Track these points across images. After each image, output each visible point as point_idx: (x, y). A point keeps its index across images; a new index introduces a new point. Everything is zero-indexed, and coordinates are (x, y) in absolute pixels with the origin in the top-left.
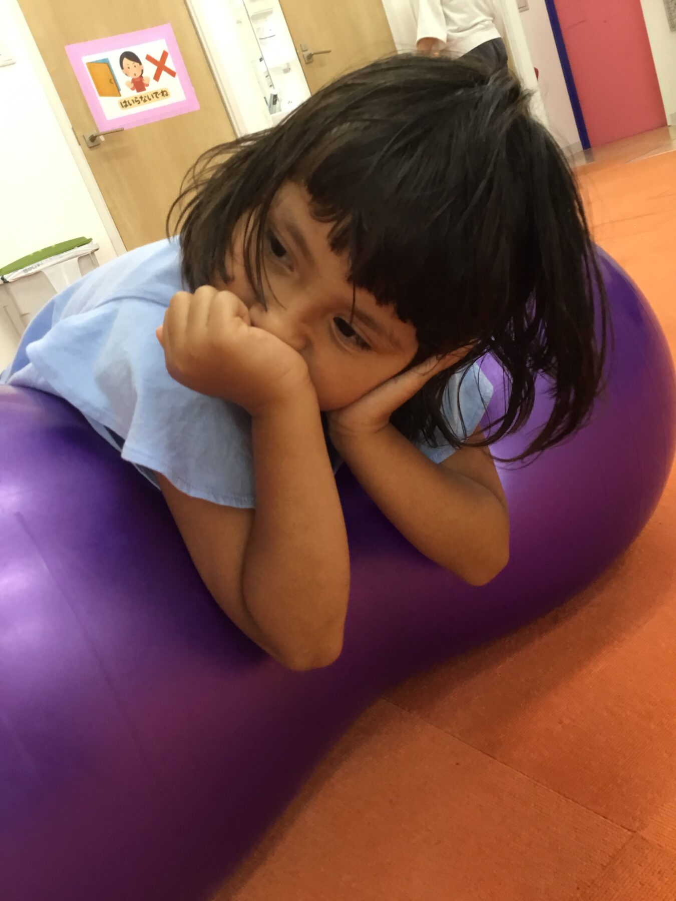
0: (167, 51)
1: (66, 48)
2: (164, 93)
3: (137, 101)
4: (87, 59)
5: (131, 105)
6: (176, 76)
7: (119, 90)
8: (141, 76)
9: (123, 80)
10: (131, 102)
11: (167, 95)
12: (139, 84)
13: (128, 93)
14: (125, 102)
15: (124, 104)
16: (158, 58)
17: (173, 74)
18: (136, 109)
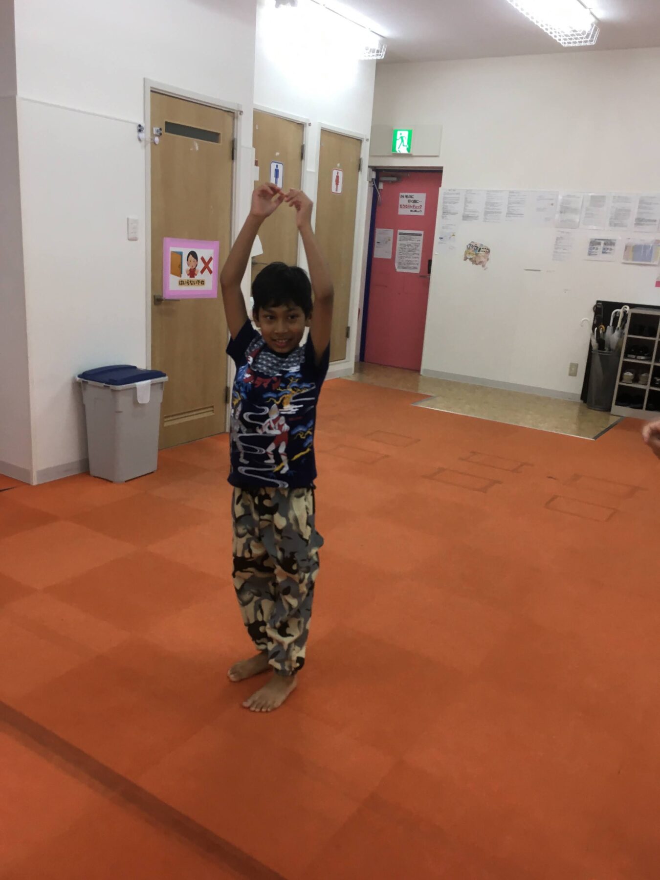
0: (213, 257)
1: (165, 238)
2: (203, 283)
3: (189, 283)
4: (173, 249)
6: (212, 274)
7: (181, 273)
8: (195, 268)
9: (186, 267)
10: (185, 283)
11: (204, 284)
12: (192, 273)
13: (185, 277)
14: (182, 281)
15: (181, 283)
16: (207, 260)
17: (211, 272)
18: (185, 288)
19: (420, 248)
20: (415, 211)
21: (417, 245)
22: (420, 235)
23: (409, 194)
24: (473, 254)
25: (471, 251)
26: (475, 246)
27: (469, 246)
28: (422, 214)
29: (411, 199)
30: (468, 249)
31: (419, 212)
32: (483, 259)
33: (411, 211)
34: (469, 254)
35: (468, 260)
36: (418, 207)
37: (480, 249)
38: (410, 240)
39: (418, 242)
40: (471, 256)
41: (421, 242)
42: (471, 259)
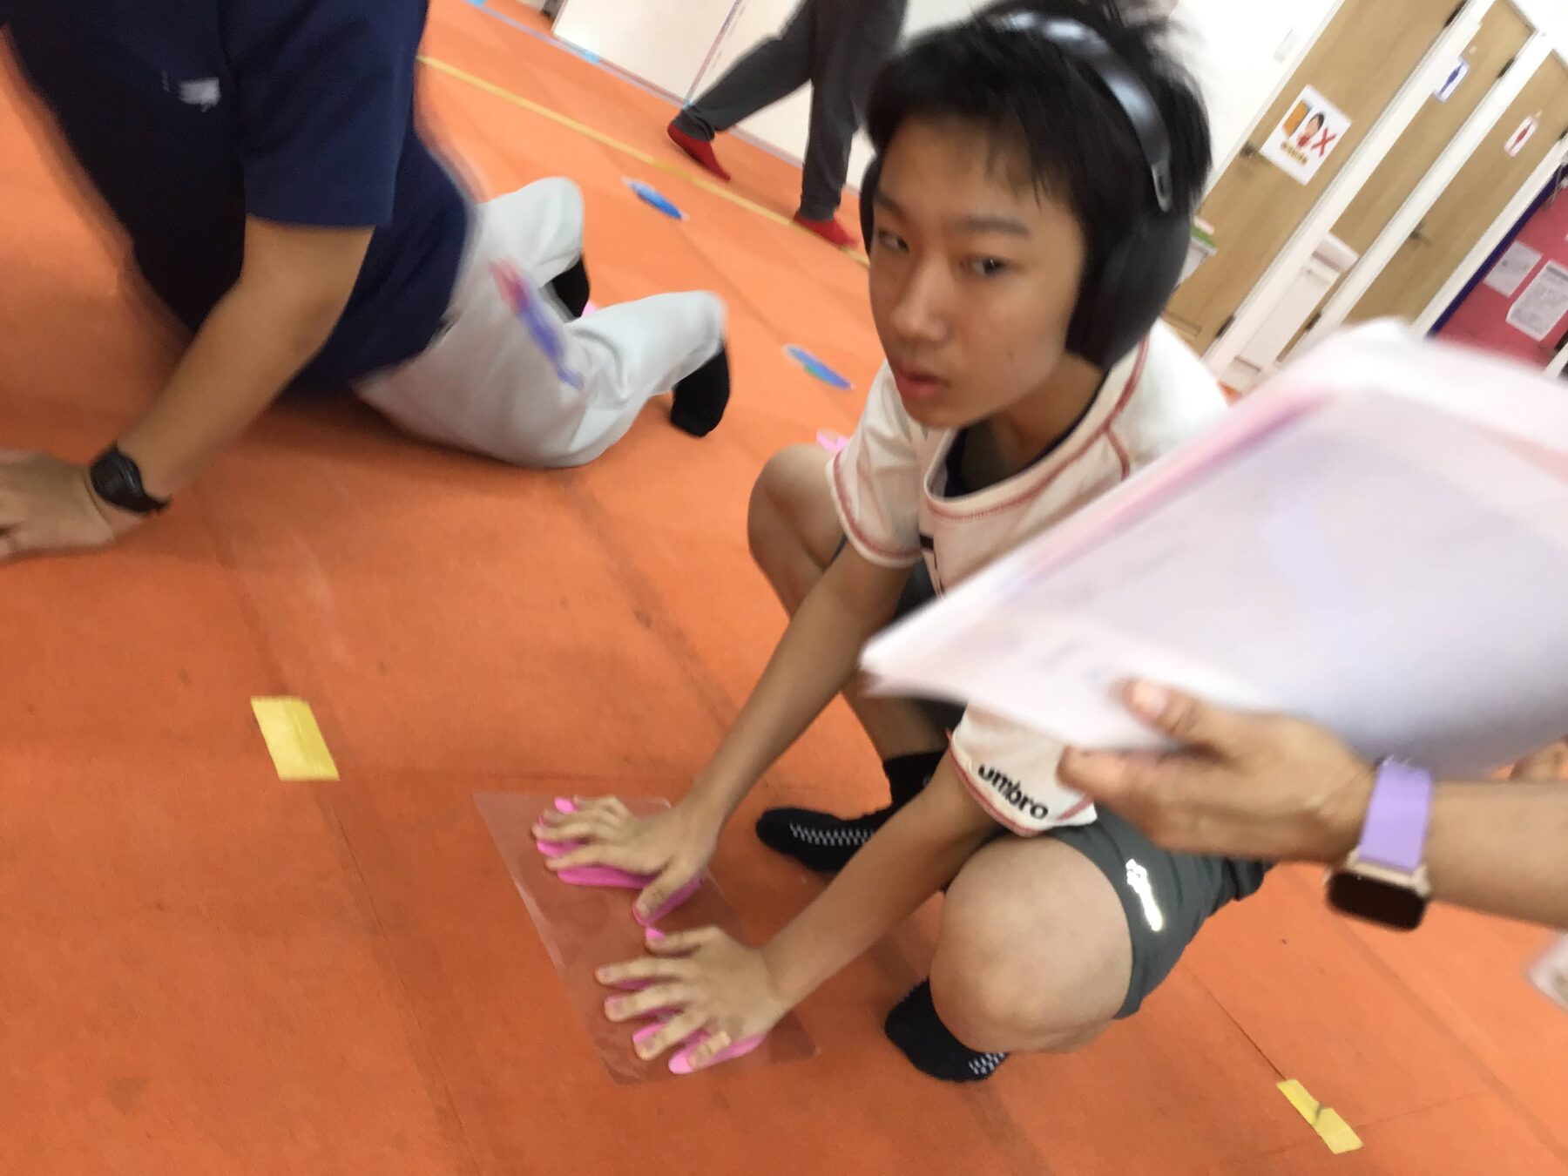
0: (1337, 135)
1: (1307, 81)
4: (1306, 98)
5: (1286, 150)
6: (1321, 157)
7: (1294, 131)
8: (1308, 139)
9: (1302, 129)
12: (1303, 141)
13: (1294, 140)
14: (1286, 144)
16: (1329, 135)
17: (1322, 153)
18: (1283, 155)
21: (1564, 299)
38: (1559, 285)
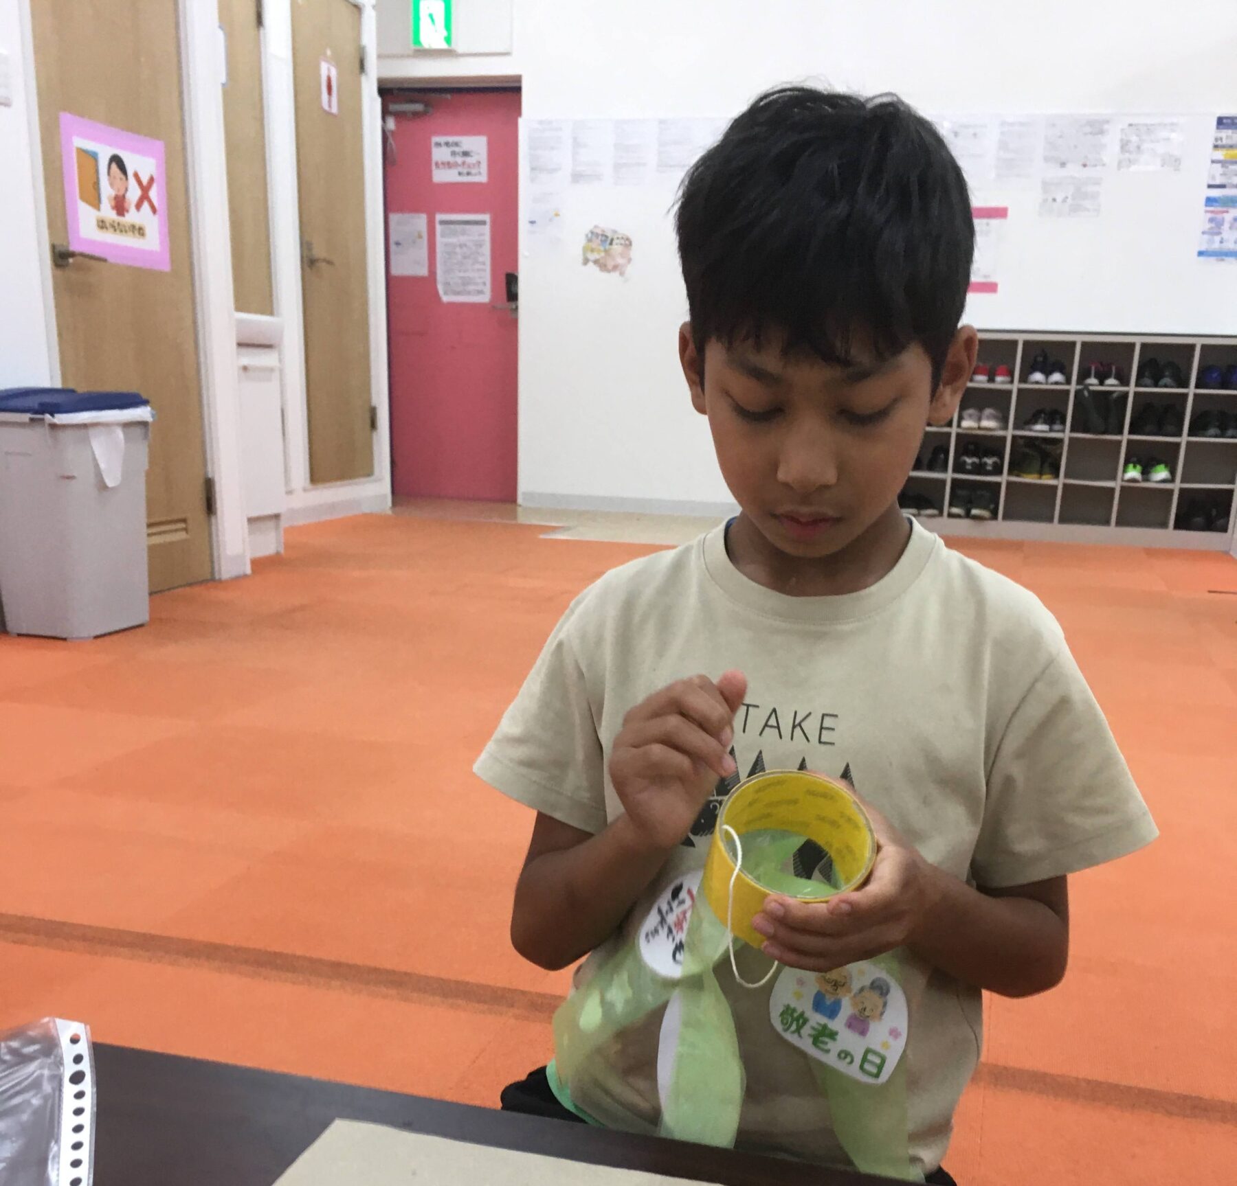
1: (61, 114)
2: (140, 231)
3: (117, 228)
4: (78, 142)
5: (107, 228)
6: (157, 215)
7: (99, 200)
8: (124, 196)
9: (107, 189)
10: (108, 225)
11: (142, 235)
12: (120, 206)
13: (108, 212)
15: (100, 224)
16: (144, 180)
17: (154, 210)
18: (109, 237)
19: (487, 249)
20: (468, 174)
21: (479, 245)
22: (483, 223)
23: (451, 139)
24: (599, 251)
25: (594, 245)
26: (602, 235)
27: (590, 235)
28: (482, 177)
29: (457, 149)
30: (590, 240)
31: (476, 175)
32: (620, 261)
33: (460, 174)
34: (592, 250)
35: (591, 264)
36: (474, 165)
37: (612, 240)
38: (464, 233)
39: (482, 238)
40: (595, 256)
41: (487, 238)
42: (596, 262)
